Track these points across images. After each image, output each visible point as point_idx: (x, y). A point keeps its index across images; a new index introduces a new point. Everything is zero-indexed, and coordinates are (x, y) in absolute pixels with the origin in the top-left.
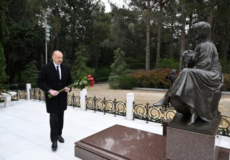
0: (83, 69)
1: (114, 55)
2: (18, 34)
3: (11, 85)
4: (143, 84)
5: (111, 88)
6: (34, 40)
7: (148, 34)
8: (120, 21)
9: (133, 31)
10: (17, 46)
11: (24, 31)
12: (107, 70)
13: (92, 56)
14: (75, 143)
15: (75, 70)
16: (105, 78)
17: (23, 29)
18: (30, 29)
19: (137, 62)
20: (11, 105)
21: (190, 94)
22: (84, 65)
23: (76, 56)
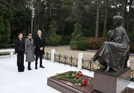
0: (54, 36)
1: (74, 27)
2: (16, 14)
3: (11, 44)
4: (93, 48)
5: (71, 49)
6: (25, 18)
7: (98, 13)
8: (79, 5)
9: (88, 11)
10: (16, 21)
11: (20, 12)
12: (69, 37)
13: (60, 27)
14: (48, 78)
15: (49, 36)
16: (68, 42)
17: (19, 11)
18: (23, 11)
19: (90, 32)
20: (13, 57)
21: (107, 55)
22: (54, 34)
23: (50, 28)
